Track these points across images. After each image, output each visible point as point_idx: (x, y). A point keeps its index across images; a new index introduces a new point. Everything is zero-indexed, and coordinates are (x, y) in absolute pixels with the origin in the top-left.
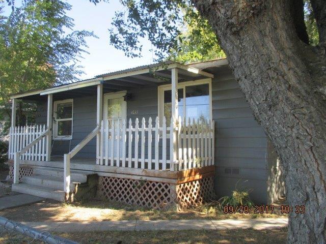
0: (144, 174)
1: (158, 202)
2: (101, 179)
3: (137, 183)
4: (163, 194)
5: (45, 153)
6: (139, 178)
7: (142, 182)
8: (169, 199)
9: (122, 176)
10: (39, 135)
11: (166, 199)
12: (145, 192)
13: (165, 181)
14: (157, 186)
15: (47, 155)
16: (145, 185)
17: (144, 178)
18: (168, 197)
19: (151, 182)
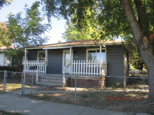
0: (90, 77)
1: (95, 86)
2: (71, 80)
3: (86, 81)
4: (96, 84)
5: (44, 70)
6: (88, 79)
7: (89, 80)
8: (99, 85)
9: (81, 78)
10: (43, 64)
11: (97, 85)
12: (90, 83)
13: (98, 79)
14: (94, 81)
15: (45, 72)
16: (90, 81)
17: (90, 79)
18: (98, 84)
19: (92, 80)
